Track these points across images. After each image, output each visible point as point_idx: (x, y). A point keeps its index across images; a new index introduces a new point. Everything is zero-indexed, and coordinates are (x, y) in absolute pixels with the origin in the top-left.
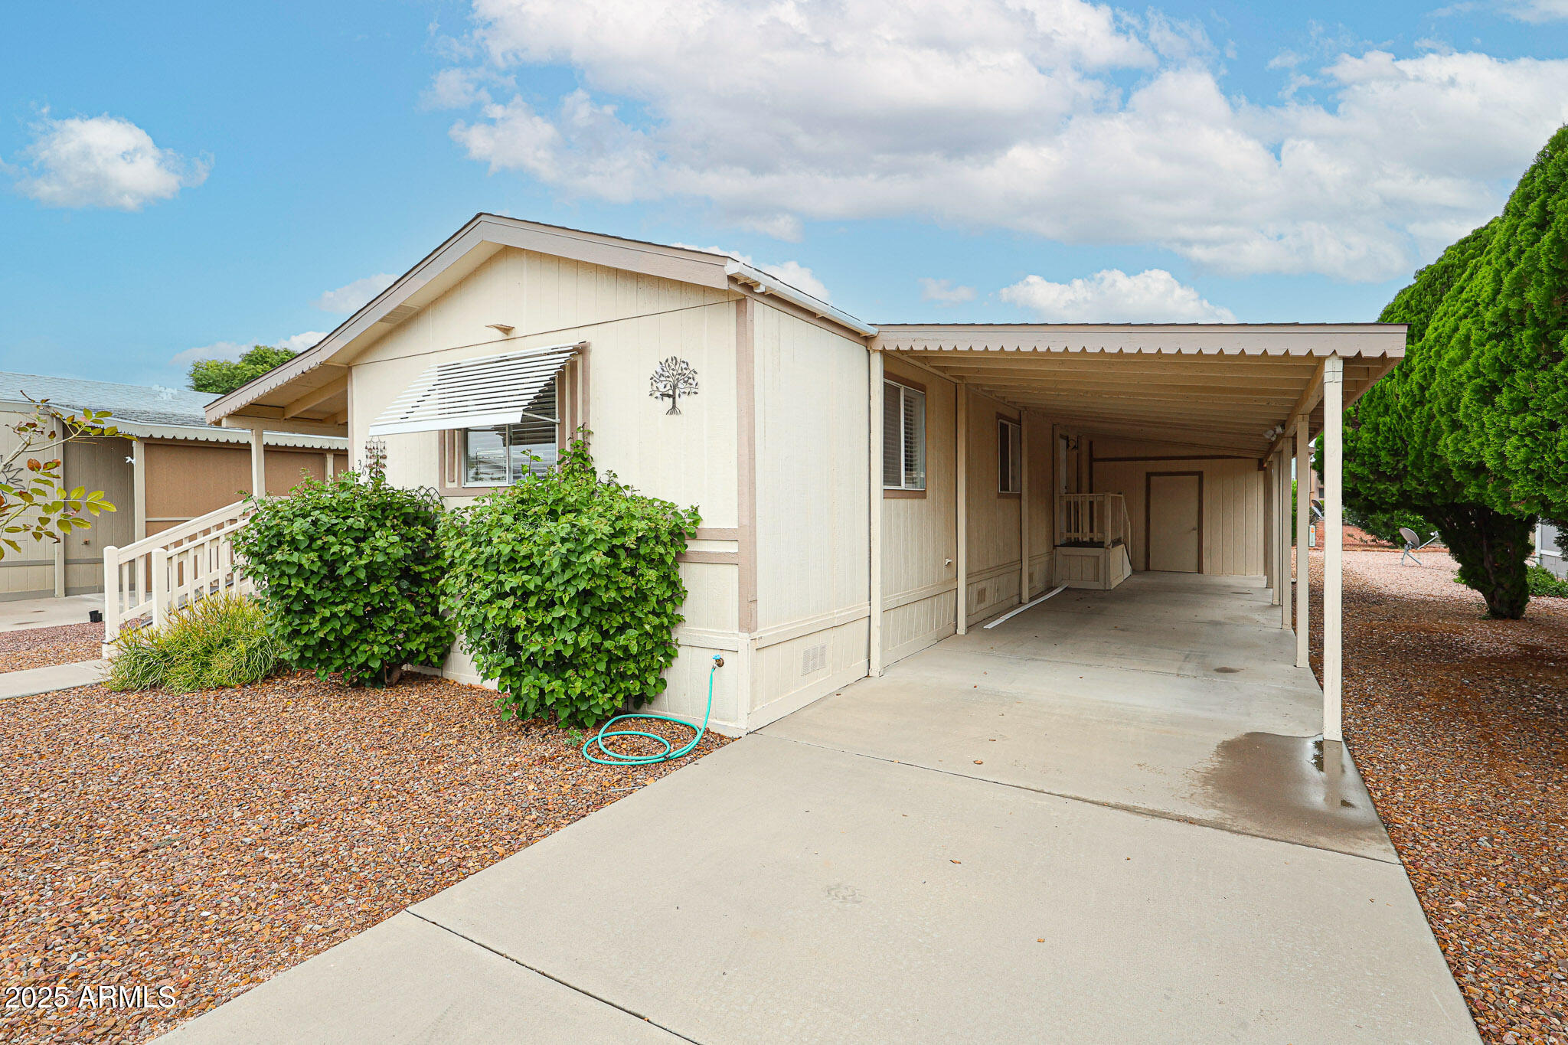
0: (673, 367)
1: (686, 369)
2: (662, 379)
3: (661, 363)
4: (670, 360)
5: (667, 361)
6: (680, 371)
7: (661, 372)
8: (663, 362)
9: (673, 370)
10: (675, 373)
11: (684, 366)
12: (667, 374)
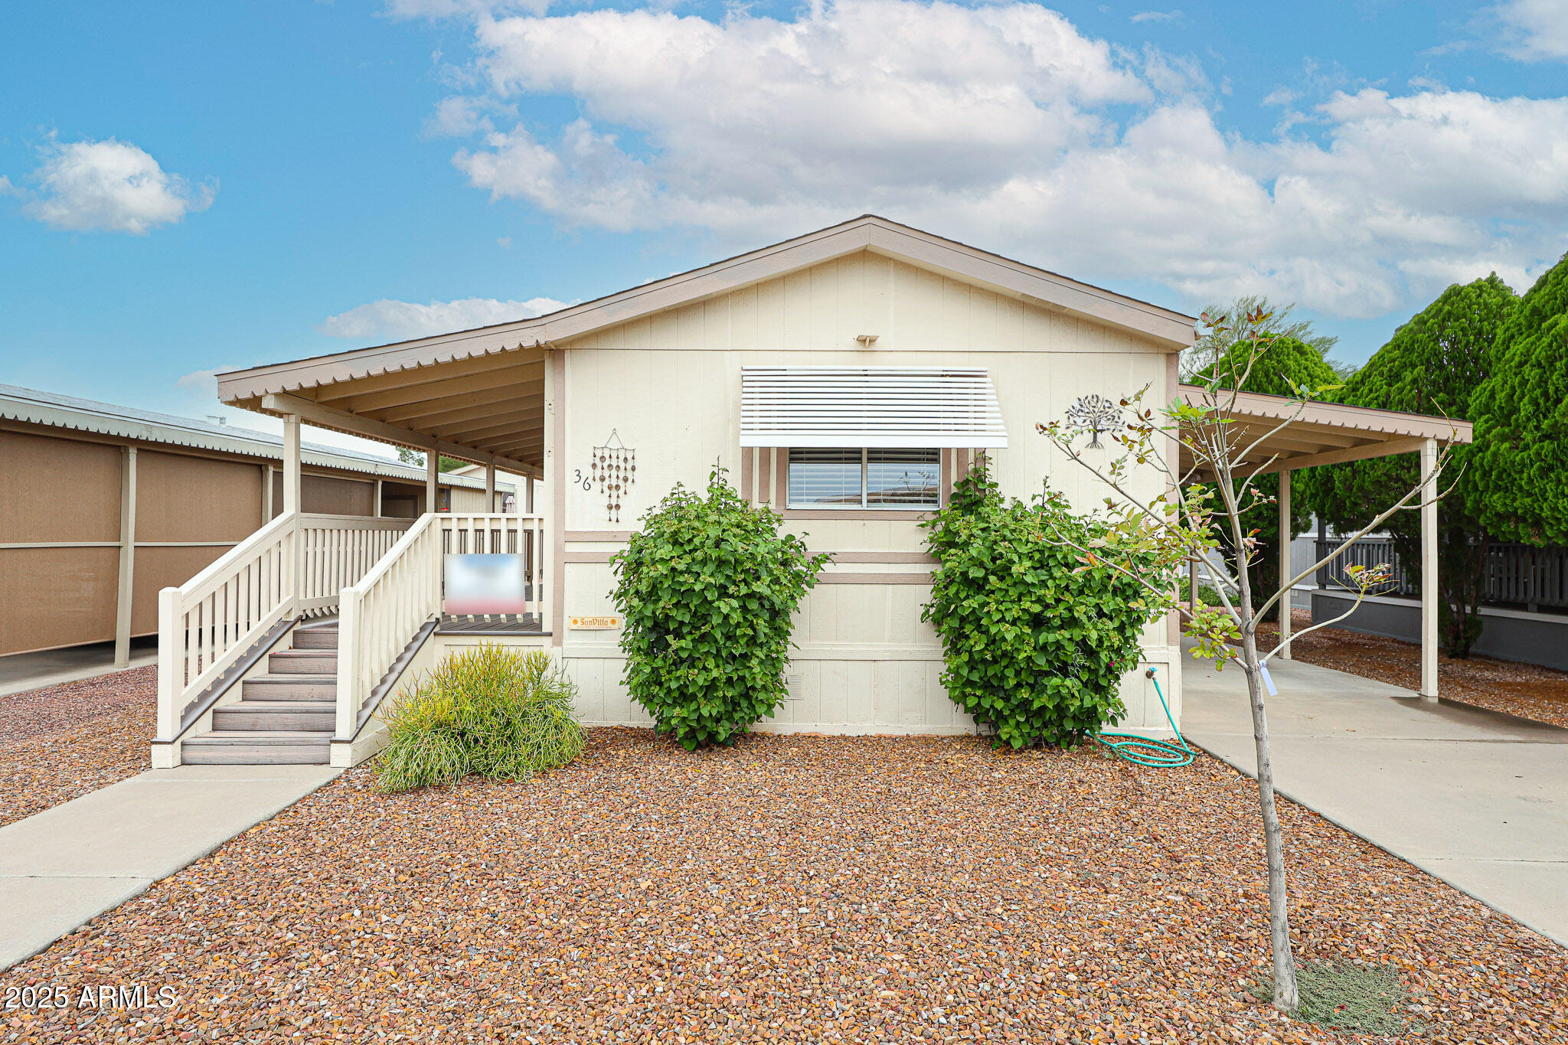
0: (1093, 404)
1: (1109, 408)
2: (1080, 414)
3: (1079, 400)
4: (1090, 398)
5: (1086, 398)
6: (1102, 409)
7: (1079, 407)
8: (1082, 399)
9: (1094, 407)
10: (1096, 409)
11: (1108, 405)
12: (1087, 410)
